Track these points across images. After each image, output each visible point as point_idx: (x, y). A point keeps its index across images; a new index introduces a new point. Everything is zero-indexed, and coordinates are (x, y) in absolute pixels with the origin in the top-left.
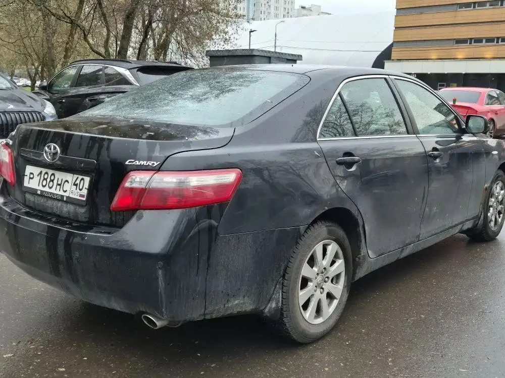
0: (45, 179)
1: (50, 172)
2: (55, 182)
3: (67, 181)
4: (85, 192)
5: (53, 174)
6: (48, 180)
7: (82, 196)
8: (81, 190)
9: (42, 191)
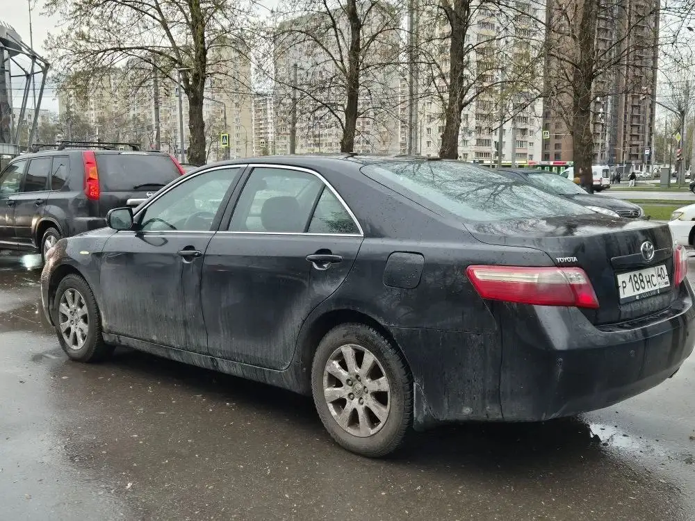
0: (636, 282)
1: (637, 273)
2: (644, 280)
3: (653, 275)
4: (667, 279)
5: (640, 274)
6: (639, 282)
7: (666, 283)
8: (664, 278)
9: (640, 295)
